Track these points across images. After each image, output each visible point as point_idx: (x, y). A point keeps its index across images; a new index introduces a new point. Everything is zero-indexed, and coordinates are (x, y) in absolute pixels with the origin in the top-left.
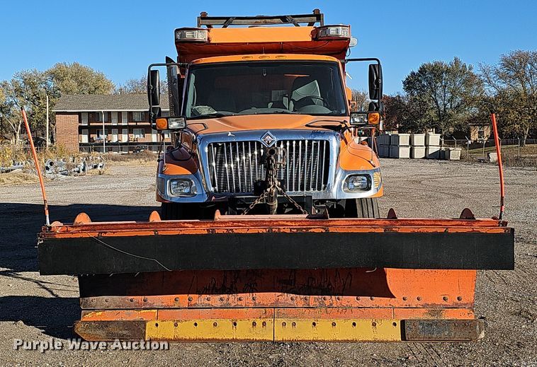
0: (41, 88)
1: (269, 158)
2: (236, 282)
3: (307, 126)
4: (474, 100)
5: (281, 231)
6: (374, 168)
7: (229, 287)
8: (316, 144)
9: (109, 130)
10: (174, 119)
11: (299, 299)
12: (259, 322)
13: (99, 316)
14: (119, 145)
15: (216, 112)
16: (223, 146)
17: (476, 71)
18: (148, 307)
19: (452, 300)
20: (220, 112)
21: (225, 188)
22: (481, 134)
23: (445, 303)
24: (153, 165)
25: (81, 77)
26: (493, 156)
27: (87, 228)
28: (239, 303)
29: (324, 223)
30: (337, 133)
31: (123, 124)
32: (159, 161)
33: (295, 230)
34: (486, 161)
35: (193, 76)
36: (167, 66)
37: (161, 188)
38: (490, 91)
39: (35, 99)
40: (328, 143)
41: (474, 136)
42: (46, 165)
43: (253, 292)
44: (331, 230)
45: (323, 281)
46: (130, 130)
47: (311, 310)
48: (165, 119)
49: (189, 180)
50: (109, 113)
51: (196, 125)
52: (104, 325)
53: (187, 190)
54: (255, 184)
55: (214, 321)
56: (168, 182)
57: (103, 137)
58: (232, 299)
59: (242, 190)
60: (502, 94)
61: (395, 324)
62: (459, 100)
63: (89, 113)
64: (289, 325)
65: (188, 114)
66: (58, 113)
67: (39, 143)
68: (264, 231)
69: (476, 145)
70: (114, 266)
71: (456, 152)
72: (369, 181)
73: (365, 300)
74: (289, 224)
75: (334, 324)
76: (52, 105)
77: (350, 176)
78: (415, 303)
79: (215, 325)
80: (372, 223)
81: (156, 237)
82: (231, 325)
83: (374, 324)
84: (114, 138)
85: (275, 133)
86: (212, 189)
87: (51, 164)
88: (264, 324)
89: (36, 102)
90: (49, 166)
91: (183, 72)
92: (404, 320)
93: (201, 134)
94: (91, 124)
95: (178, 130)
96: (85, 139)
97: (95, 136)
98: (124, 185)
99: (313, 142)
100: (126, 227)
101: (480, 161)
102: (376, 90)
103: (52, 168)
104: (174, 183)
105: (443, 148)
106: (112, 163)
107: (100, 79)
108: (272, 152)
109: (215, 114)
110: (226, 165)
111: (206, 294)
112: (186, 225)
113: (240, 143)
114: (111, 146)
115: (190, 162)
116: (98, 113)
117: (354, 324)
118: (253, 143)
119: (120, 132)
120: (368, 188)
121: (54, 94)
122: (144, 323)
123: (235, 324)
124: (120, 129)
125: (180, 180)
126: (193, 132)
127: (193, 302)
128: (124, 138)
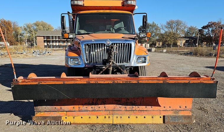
0: (32, 29)
1: (111, 50)
2: (98, 101)
3: (122, 37)
4: (158, 34)
5: (119, 82)
6: (147, 54)
7: (95, 102)
8: (126, 45)
9: (53, 41)
10: (71, 34)
11: (123, 107)
12: (107, 117)
13: (43, 114)
14: (56, 46)
15: (87, 32)
16: (90, 45)
17: (159, 26)
18: (62, 110)
19: (183, 108)
20: (88, 32)
21: (91, 62)
22: (159, 44)
23: (180, 109)
24: (64, 52)
25: (44, 25)
26: (165, 51)
27: (33, 80)
28: (99, 109)
29: (137, 79)
30: (134, 40)
31: (57, 40)
32: (66, 51)
33: (125, 82)
34: (162, 52)
35: (78, 19)
36: (68, 14)
37: (67, 61)
38: (162, 32)
39: (30, 32)
40: (131, 44)
41: (157, 45)
42: (33, 52)
43: (104, 105)
44: (140, 82)
45: (132, 100)
46: (59, 41)
47: (128, 112)
48: (67, 34)
49: (77, 59)
50: (53, 36)
51: (79, 37)
52: (45, 118)
53: (77, 62)
54: (103, 60)
55: (89, 116)
56: (69, 59)
57: (51, 43)
58: (96, 107)
59: (98, 63)
60: (166, 32)
61: (161, 117)
62: (154, 34)
63: (47, 36)
64: (119, 118)
65: (76, 33)
66: (37, 36)
67: (32, 45)
68: (111, 82)
69: (158, 47)
70: (46, 97)
71: (153, 49)
72: (145, 59)
73: (149, 108)
74: (122, 79)
75: (137, 117)
76: (35, 34)
77: (138, 58)
78: (168, 109)
79: (90, 118)
80: (158, 79)
81: (64, 84)
82: (96, 118)
83: (153, 117)
84: (54, 44)
85: (111, 40)
86: (87, 62)
87: (35, 51)
88: (109, 117)
89: (31, 33)
90: (34, 52)
91: (74, 17)
92: (164, 116)
93: (82, 40)
94: (47, 40)
95: (73, 38)
96: (46, 44)
97: (49, 43)
98: (57, 58)
99: (125, 44)
100: (51, 80)
101: (161, 52)
102: (145, 25)
103: (35, 53)
104: (72, 59)
105: (150, 48)
106: (54, 51)
107: (49, 26)
108: (112, 47)
109: (86, 33)
110: (92, 53)
111: (86, 105)
112: (77, 79)
113: (97, 44)
114: (53, 46)
115: (77, 51)
116: (49, 36)
117: (145, 117)
118: (102, 44)
119: (56, 42)
120: (145, 62)
121: (36, 30)
122: (61, 117)
123: (98, 117)
124: (56, 41)
125: (74, 58)
126: (78, 39)
127: (80, 109)
128: (57, 44)
